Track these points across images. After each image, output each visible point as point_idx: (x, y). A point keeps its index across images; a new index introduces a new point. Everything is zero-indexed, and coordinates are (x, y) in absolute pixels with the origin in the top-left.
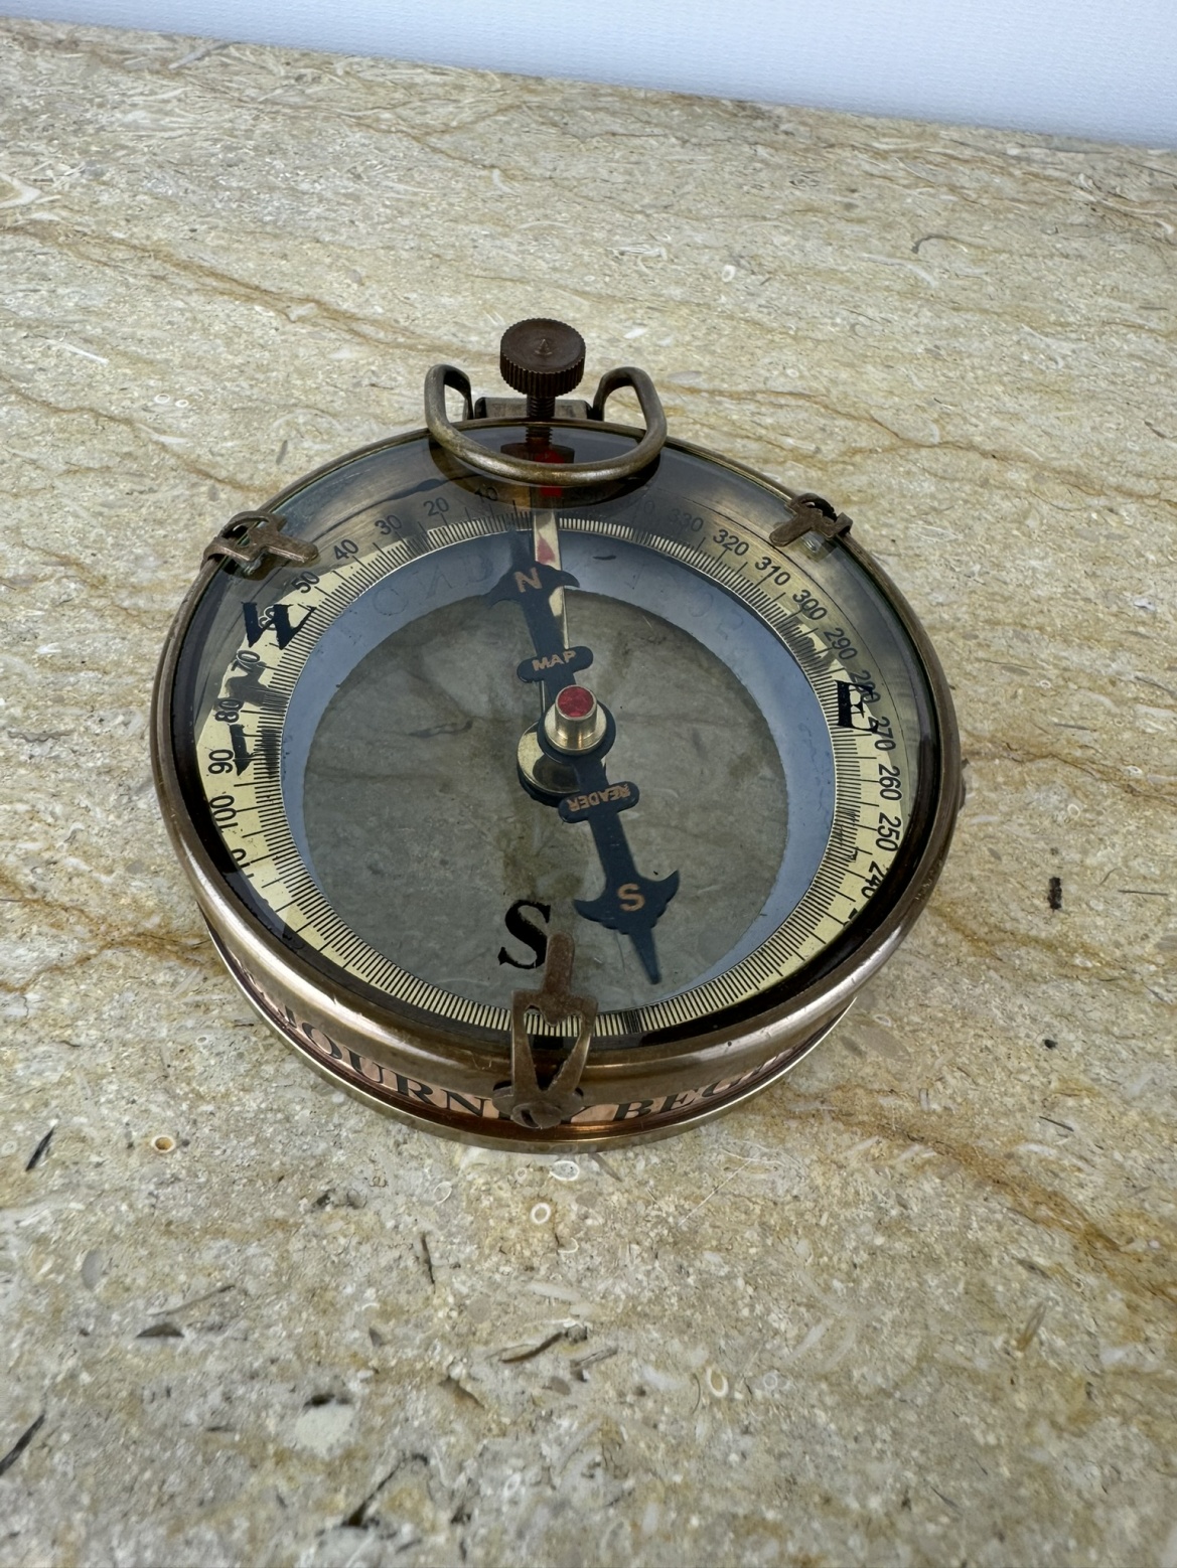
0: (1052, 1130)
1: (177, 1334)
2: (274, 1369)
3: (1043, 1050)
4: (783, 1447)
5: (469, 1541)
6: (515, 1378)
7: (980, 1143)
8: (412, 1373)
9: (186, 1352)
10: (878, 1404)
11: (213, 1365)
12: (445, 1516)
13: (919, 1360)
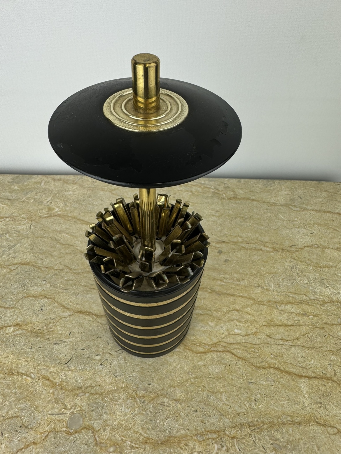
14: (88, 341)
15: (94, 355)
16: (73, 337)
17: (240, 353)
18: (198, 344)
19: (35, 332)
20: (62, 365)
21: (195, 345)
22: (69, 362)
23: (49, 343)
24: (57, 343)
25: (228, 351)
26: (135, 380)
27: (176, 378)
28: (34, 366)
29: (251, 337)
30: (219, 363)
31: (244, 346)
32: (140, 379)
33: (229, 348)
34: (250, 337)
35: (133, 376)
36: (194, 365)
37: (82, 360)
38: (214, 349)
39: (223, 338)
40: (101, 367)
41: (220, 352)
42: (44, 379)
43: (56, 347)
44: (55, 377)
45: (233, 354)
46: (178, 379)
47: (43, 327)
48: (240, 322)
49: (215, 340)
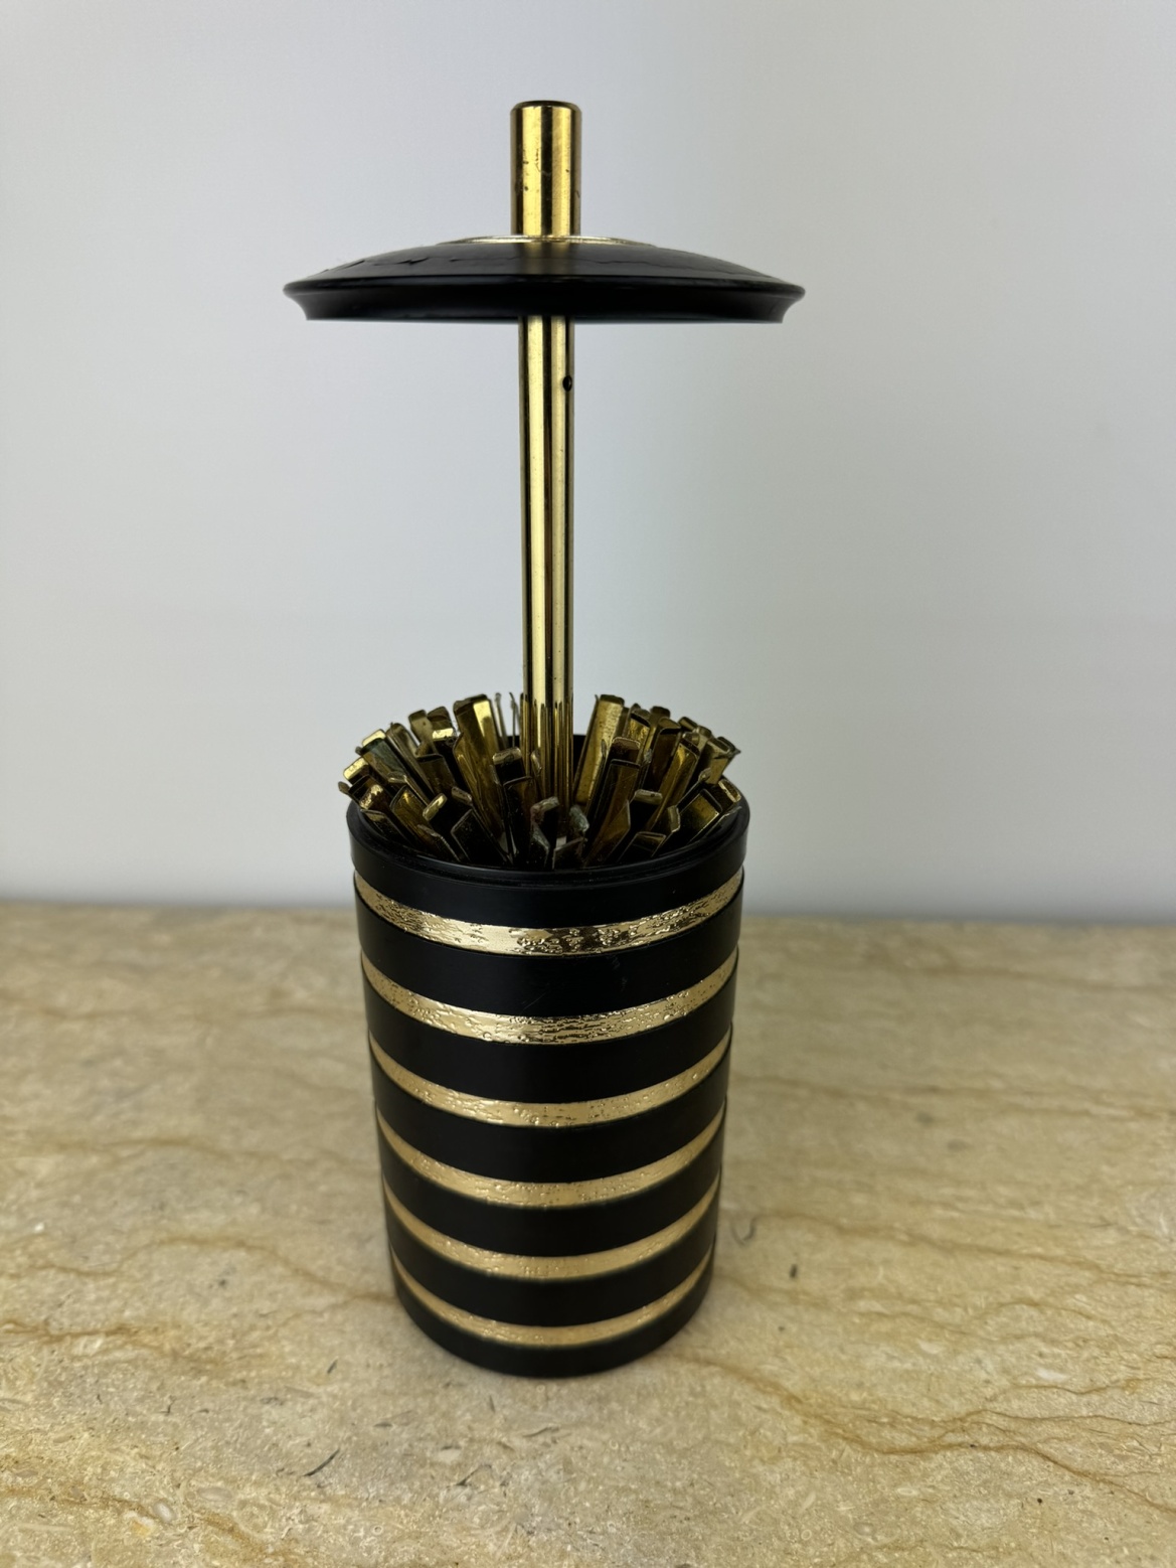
14: (406, 1394)
15: (431, 1445)
16: (344, 1379)
17: (1077, 1454)
18: (885, 1420)
19: (191, 1358)
20: (294, 1477)
21: (869, 1421)
22: (325, 1468)
23: (245, 1398)
24: (276, 1399)
25: (1023, 1448)
26: (617, 1550)
27: (805, 1544)
28: (173, 1478)
29: (1116, 1397)
30: (992, 1491)
31: (1092, 1431)
32: (638, 1546)
33: (1024, 1435)
34: (1111, 1398)
35: (604, 1533)
36: (876, 1496)
37: (382, 1464)
38: (960, 1440)
39: (993, 1399)
40: (462, 1495)
41: (986, 1448)
42: (210, 1528)
43: (273, 1412)
44: (260, 1521)
45: (1046, 1458)
46: (811, 1551)
47: (221, 1342)
48: (1053, 1342)
49: (958, 1407)
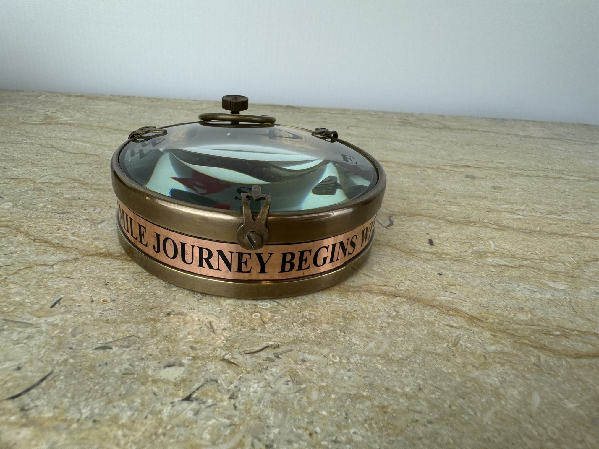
0: (447, 294)
1: (111, 348)
2: (151, 357)
3: (439, 276)
4: (365, 375)
5: (237, 404)
6: (252, 358)
7: (422, 297)
8: (209, 358)
9: (114, 353)
10: (401, 362)
11: (125, 357)
12: (226, 397)
13: (414, 351)
